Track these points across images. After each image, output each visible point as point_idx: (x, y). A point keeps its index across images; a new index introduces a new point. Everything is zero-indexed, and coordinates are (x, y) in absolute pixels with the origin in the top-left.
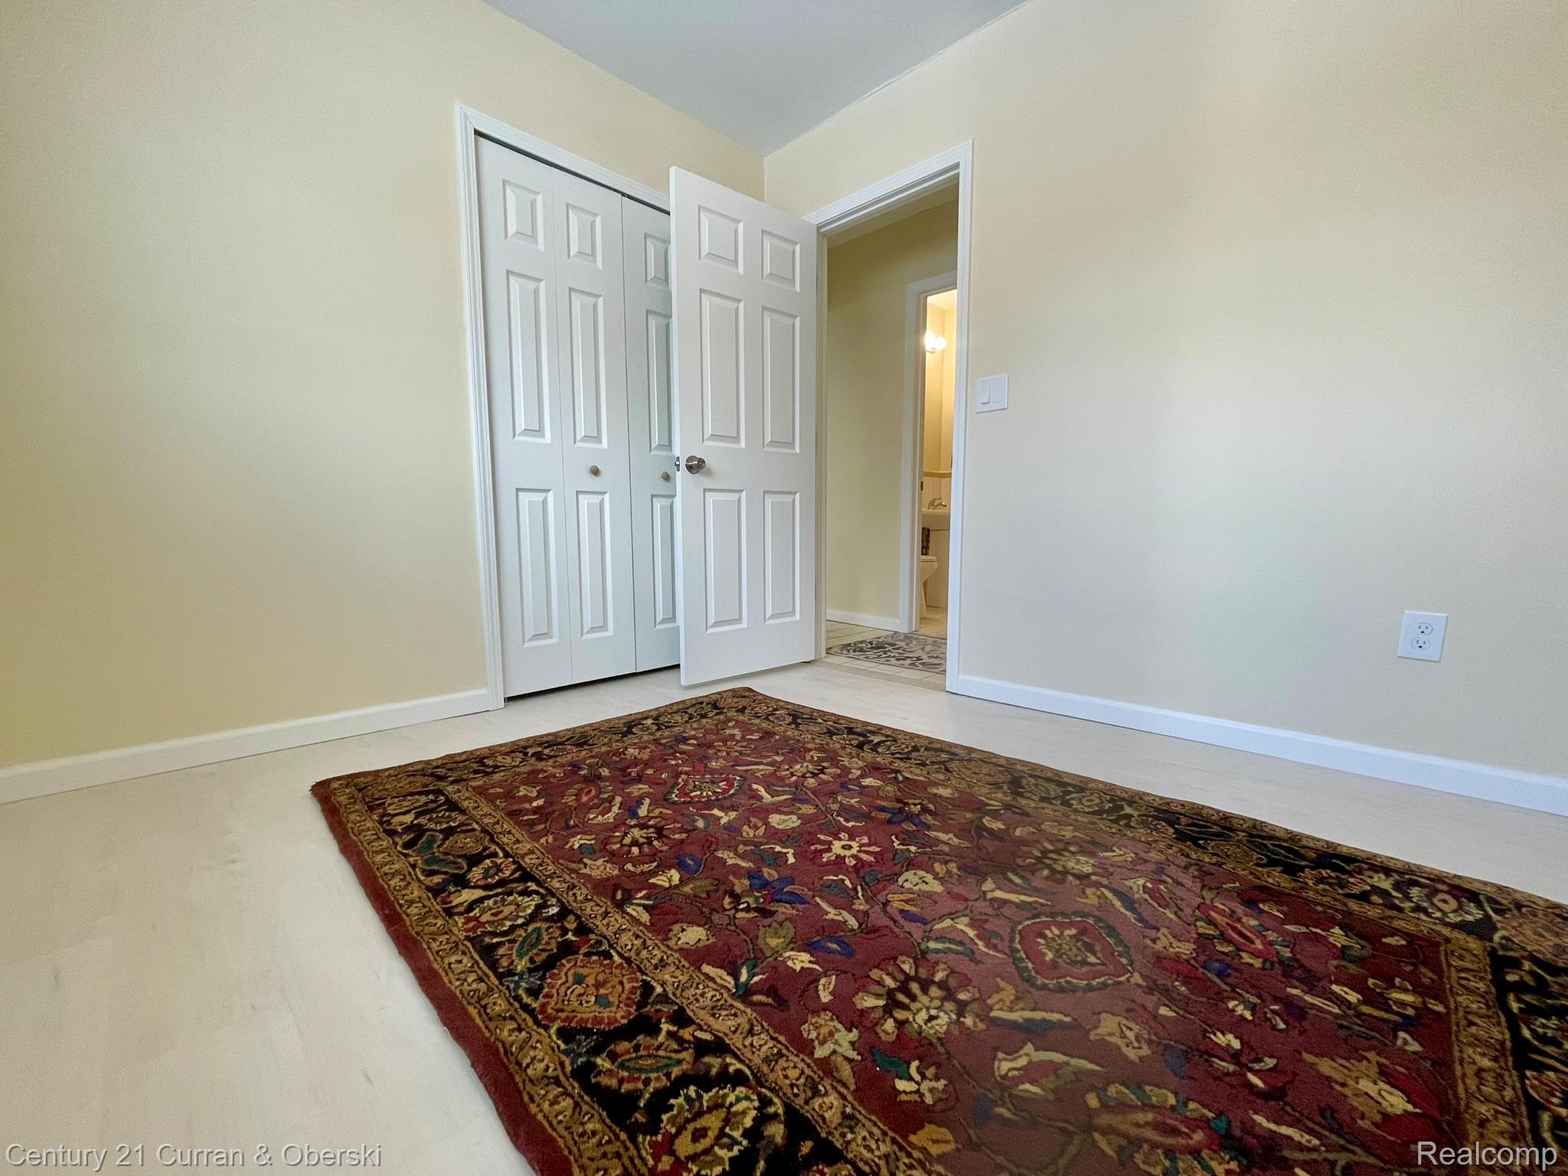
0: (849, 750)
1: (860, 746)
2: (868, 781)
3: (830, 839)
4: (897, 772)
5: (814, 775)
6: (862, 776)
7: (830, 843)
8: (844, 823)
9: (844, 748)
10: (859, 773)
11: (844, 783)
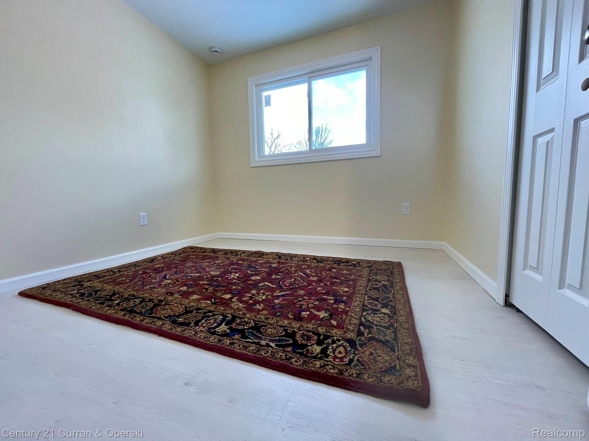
0: (240, 313)
1: (234, 318)
2: (228, 296)
3: (240, 276)
4: (215, 303)
5: (254, 295)
6: (231, 298)
7: (239, 275)
8: (236, 281)
9: (244, 314)
10: (233, 300)
11: (240, 294)
